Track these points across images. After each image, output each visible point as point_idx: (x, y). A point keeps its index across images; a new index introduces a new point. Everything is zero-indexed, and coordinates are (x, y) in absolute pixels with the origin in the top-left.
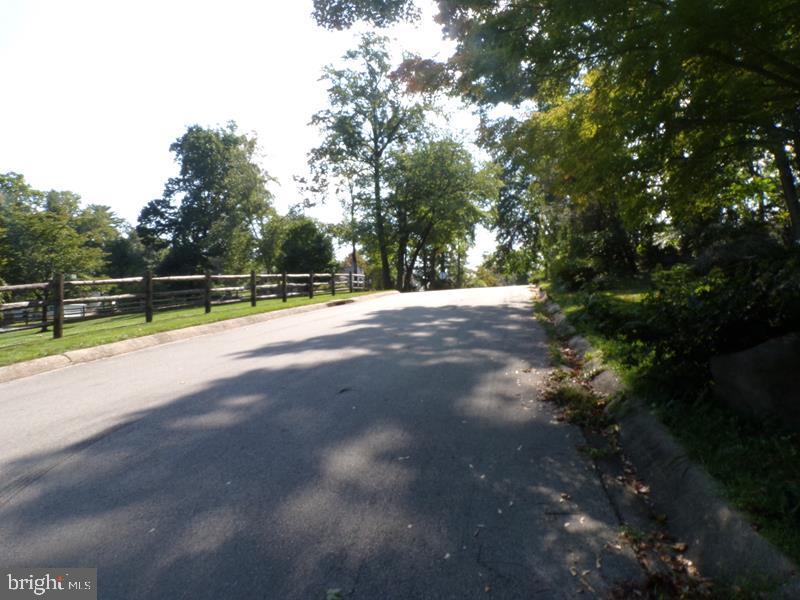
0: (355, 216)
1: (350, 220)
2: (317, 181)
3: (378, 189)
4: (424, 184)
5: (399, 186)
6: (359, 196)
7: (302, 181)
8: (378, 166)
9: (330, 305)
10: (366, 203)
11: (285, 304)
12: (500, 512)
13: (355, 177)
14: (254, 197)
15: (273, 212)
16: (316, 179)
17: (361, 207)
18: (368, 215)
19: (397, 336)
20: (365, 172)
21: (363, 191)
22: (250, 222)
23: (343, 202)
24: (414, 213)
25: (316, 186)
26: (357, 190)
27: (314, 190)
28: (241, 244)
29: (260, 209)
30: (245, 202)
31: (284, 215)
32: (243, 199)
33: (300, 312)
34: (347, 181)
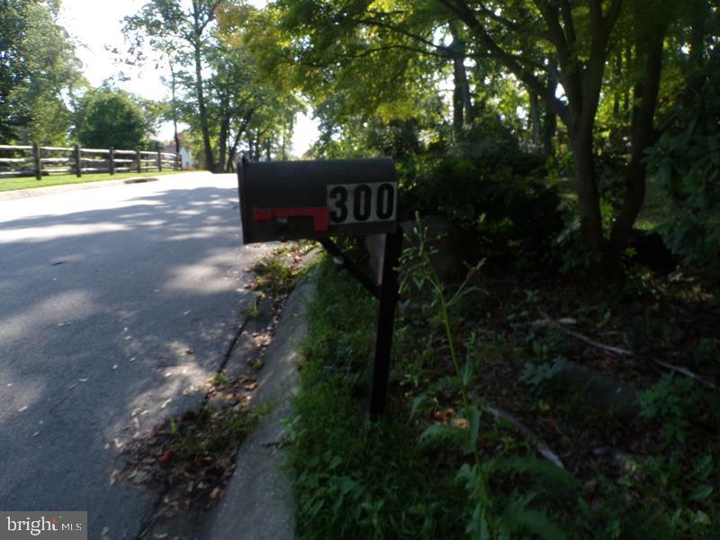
0: (176, 95)
1: (171, 99)
2: (132, 53)
3: (199, 68)
4: (244, 68)
5: (221, 68)
6: (180, 74)
7: (115, 51)
8: (198, 46)
9: (127, 182)
10: (188, 82)
11: (79, 179)
12: (115, 367)
13: (174, 53)
14: (61, 64)
15: (86, 82)
16: (131, 51)
17: (182, 86)
18: (191, 95)
19: (163, 214)
20: (186, 50)
21: (184, 69)
22: (58, 91)
23: (163, 79)
24: (237, 96)
25: (132, 58)
26: (178, 67)
27: (129, 63)
28: (49, 114)
29: (69, 78)
30: (49, 68)
31: (97, 87)
32: (47, 65)
33: (89, 188)
34: (166, 58)
